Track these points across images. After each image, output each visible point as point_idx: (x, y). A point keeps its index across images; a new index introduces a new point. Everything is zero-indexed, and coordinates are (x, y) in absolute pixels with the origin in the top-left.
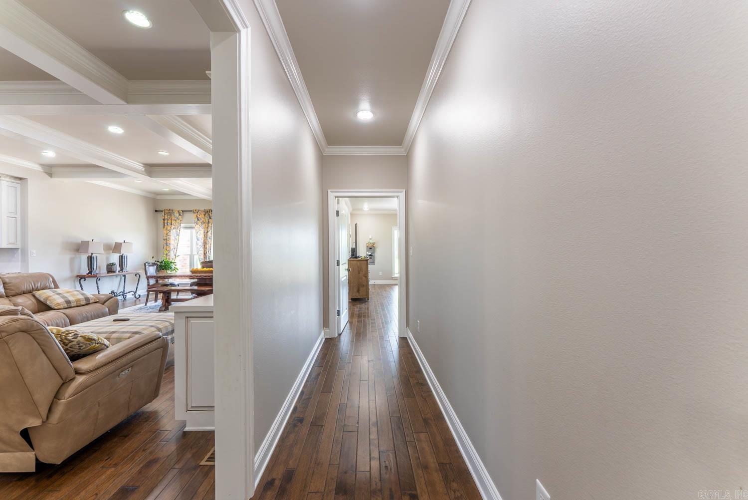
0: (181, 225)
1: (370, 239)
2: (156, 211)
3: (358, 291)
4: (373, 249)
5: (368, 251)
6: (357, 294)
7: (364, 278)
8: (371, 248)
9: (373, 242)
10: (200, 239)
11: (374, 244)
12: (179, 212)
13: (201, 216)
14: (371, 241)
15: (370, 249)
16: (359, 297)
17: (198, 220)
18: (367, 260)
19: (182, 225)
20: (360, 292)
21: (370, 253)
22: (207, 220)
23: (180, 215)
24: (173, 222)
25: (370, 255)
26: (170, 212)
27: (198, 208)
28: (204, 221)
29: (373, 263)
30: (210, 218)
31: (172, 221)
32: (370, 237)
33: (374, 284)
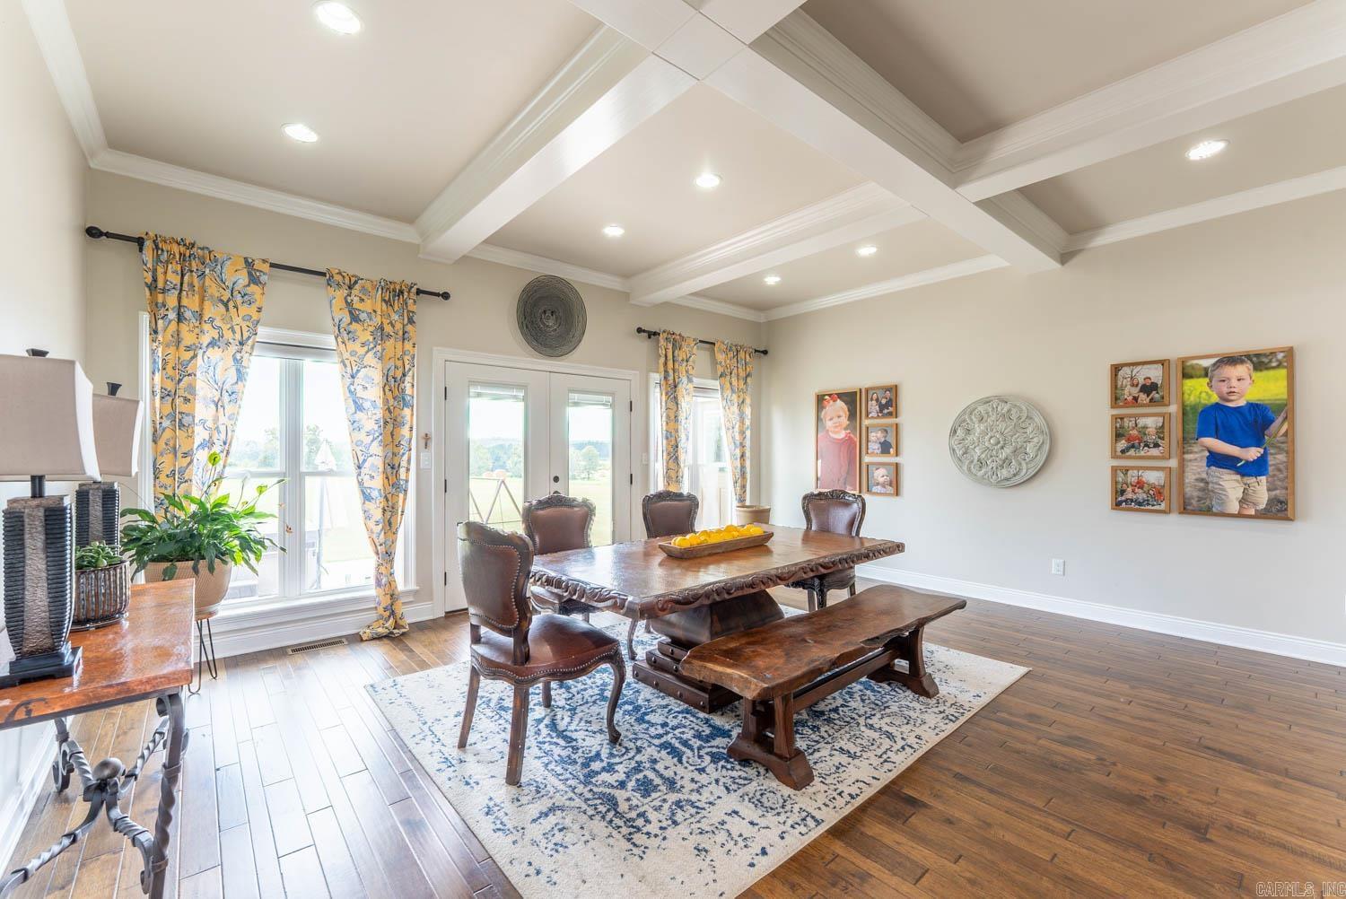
0: (261, 330)
2: (93, 232)
10: (367, 405)
12: (249, 264)
13: (370, 305)
17: (355, 318)
19: (263, 333)
22: (399, 326)
23: (254, 280)
24: (211, 310)
26: (192, 257)
27: (351, 270)
28: (388, 329)
30: (411, 321)
31: (207, 303)
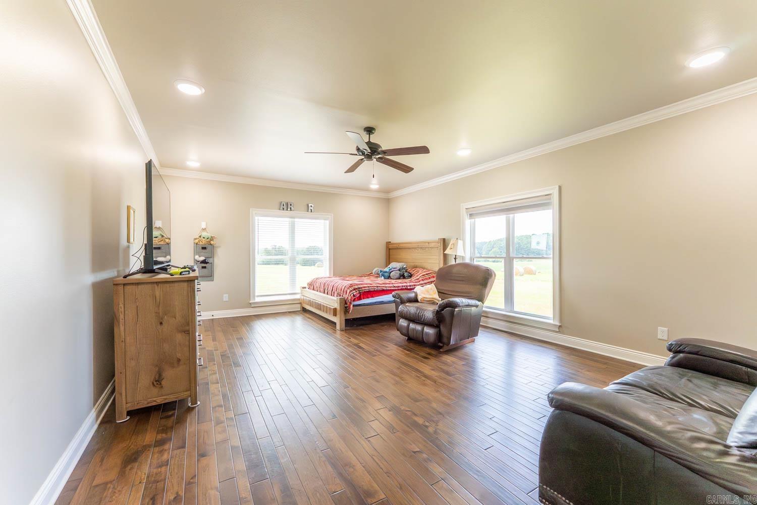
1: (204, 230)
3: (158, 381)
4: (209, 248)
5: (196, 253)
6: (155, 391)
7: (179, 337)
8: (206, 248)
9: (209, 235)
11: (212, 239)
14: (204, 234)
15: (204, 248)
16: (160, 400)
18: (191, 281)
20: (163, 383)
21: (202, 258)
25: (204, 262)
29: (210, 277)
32: (204, 226)
33: (213, 319)
